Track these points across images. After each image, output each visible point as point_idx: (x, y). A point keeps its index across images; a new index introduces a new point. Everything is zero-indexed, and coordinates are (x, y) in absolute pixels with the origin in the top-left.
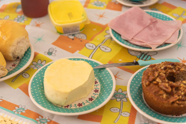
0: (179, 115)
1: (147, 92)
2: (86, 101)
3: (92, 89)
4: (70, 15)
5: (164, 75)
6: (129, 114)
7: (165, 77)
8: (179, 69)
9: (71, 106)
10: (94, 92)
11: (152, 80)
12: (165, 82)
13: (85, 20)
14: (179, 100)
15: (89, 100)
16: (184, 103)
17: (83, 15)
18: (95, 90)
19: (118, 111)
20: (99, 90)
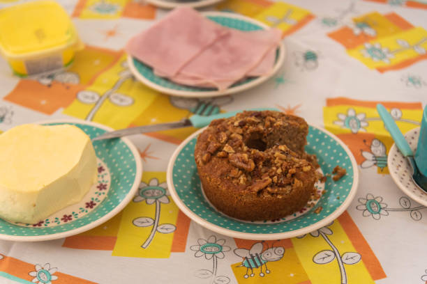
0: (278, 220)
1: (206, 176)
2: (81, 209)
3: (92, 184)
4: (40, 34)
5: (240, 137)
6: (174, 228)
7: (241, 141)
8: (272, 123)
9: (48, 223)
10: (98, 190)
11: (215, 149)
12: (242, 151)
13: (73, 42)
14: (272, 185)
15: (87, 207)
16: (282, 191)
17: (67, 33)
18: (98, 185)
19: (150, 224)
20: (109, 184)
